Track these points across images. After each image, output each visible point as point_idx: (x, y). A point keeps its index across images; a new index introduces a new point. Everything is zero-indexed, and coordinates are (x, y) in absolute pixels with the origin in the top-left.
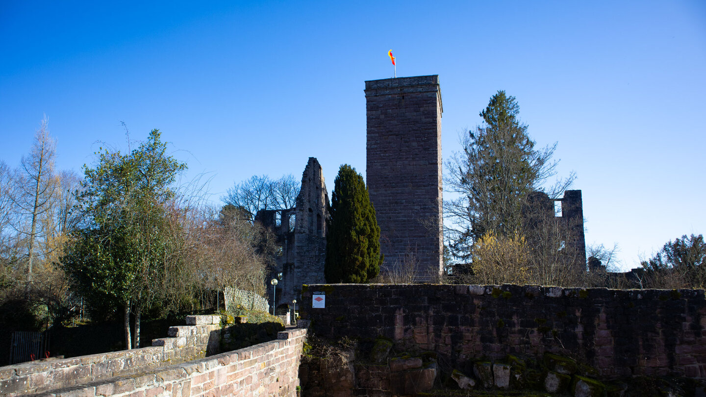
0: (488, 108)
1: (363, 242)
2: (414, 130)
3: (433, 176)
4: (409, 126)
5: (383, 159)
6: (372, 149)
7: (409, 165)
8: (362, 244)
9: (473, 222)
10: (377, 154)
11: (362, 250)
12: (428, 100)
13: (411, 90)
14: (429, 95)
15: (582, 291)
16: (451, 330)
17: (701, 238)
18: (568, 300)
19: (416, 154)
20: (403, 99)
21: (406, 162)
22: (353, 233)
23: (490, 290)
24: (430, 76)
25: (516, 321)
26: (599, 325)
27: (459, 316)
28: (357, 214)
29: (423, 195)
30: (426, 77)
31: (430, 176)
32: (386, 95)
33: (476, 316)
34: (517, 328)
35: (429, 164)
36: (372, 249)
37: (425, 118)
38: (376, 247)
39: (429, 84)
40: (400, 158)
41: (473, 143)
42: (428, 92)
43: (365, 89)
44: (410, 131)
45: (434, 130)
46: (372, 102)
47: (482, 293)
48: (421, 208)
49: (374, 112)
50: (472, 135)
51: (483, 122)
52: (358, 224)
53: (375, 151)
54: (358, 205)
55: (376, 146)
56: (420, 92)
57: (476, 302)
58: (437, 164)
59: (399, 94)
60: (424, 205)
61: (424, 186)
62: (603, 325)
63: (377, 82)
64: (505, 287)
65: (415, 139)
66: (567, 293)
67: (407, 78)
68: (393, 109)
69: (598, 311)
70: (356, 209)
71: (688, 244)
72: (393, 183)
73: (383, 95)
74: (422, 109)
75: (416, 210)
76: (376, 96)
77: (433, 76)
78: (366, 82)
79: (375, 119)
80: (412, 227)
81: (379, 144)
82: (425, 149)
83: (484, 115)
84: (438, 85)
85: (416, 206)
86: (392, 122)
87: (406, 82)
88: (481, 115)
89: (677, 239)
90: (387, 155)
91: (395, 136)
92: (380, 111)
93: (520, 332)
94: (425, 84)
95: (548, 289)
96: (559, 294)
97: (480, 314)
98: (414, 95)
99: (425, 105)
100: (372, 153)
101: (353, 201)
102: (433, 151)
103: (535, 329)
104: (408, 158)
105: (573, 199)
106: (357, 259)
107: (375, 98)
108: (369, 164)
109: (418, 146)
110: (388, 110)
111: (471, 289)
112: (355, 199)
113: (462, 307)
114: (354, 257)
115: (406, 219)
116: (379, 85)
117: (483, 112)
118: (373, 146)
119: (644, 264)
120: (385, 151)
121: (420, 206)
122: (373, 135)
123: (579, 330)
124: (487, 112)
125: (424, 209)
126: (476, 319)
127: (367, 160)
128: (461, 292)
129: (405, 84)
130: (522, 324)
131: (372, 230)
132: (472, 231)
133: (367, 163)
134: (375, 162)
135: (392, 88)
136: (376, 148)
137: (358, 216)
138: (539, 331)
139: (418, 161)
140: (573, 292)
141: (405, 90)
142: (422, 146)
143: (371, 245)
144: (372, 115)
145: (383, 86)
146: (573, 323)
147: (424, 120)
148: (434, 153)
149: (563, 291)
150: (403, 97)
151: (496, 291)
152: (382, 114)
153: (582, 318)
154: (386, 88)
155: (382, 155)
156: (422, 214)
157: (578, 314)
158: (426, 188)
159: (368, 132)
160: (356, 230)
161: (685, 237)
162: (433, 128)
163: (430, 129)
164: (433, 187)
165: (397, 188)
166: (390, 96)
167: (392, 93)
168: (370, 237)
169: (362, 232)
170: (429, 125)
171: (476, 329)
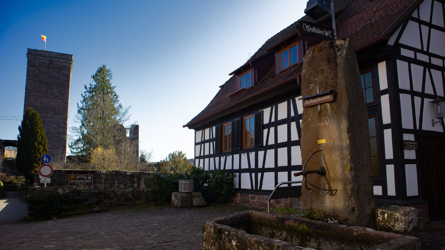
0: (96, 74)
1: (41, 148)
2: (56, 83)
3: (65, 109)
4: (54, 80)
5: (36, 96)
6: (29, 89)
7: (52, 102)
8: (40, 149)
9: (83, 134)
10: (32, 93)
11: (40, 152)
12: (66, 68)
13: (57, 60)
14: (67, 65)
15: (137, 172)
16: (94, 186)
17: (181, 152)
18: (133, 175)
19: (56, 96)
20: (51, 64)
21: (50, 100)
22: (36, 144)
23: (108, 172)
24: (68, 55)
25: (116, 182)
26: (142, 183)
27: (97, 181)
28: (39, 134)
29: (59, 119)
30: (66, 54)
31: (63, 109)
32: (41, 59)
33: (103, 181)
34: (116, 184)
35: (63, 102)
36: (44, 151)
37: (63, 77)
38: (47, 150)
39: (68, 58)
40: (47, 97)
41: (86, 92)
42: (66, 63)
43: (27, 53)
44: (54, 83)
45: (68, 85)
46: (31, 61)
47: (105, 173)
48: (57, 126)
49: (32, 68)
50: (86, 87)
51: (93, 81)
52: (39, 139)
53: (31, 91)
54: (39, 130)
55: (32, 88)
56: (62, 62)
57: (103, 176)
58: (68, 103)
59: (49, 60)
60: (59, 125)
61: (60, 114)
62: (143, 183)
63: (36, 50)
64: (113, 171)
65: (56, 88)
66: (133, 173)
67: (55, 53)
68: (45, 68)
69: (142, 179)
70: (38, 132)
71: (177, 154)
72: (41, 110)
73: (38, 59)
74: (62, 72)
75: (54, 127)
76: (34, 59)
77: (70, 55)
78: (28, 49)
79: (32, 72)
80: (51, 136)
81: (33, 87)
82: (62, 94)
83: (93, 77)
84: (72, 60)
85: (54, 124)
86: (43, 75)
87: (54, 55)
88: (92, 77)
89: (174, 152)
90: (38, 94)
91: (44, 84)
92: (36, 68)
93: (117, 186)
94: (65, 59)
95: (127, 172)
96: (130, 173)
97: (104, 180)
98: (57, 63)
99: (64, 70)
100: (29, 92)
101: (37, 128)
102: (66, 96)
103: (122, 185)
104: (51, 98)
105: (135, 129)
106: (38, 157)
107: (34, 60)
108: (27, 98)
109: (58, 92)
110: (41, 69)
111: (101, 172)
112: (38, 127)
113: (98, 178)
114: (36, 155)
115: (47, 131)
116: (36, 53)
117: (93, 76)
118: (30, 88)
119: (161, 161)
120: (37, 92)
121: (56, 125)
122: (30, 81)
123: (136, 185)
124: (95, 75)
125: (58, 127)
126: (103, 182)
127: (25, 96)
128: (98, 172)
129: (53, 56)
130: (118, 183)
131: (45, 143)
132: (82, 139)
133: (25, 97)
134: (30, 97)
135: (45, 57)
136: (32, 89)
137: (39, 135)
138: (123, 185)
139: (57, 100)
140: (134, 173)
141: (53, 59)
142: (60, 92)
143: (44, 149)
144: (31, 69)
145: (39, 54)
146: (134, 183)
147: (63, 78)
148: (67, 97)
149: (132, 173)
150: (51, 63)
151: (110, 172)
152: (37, 70)
153: (137, 181)
154: (41, 55)
155: (35, 94)
156: (57, 130)
157: (136, 180)
158: (61, 115)
159: (27, 79)
160: (38, 143)
161: (176, 151)
162: (68, 84)
163: (66, 84)
164: (65, 115)
165: (43, 114)
166: (43, 61)
167: (44, 59)
168: (44, 146)
169: (40, 143)
170: (65, 81)
171: (103, 185)
